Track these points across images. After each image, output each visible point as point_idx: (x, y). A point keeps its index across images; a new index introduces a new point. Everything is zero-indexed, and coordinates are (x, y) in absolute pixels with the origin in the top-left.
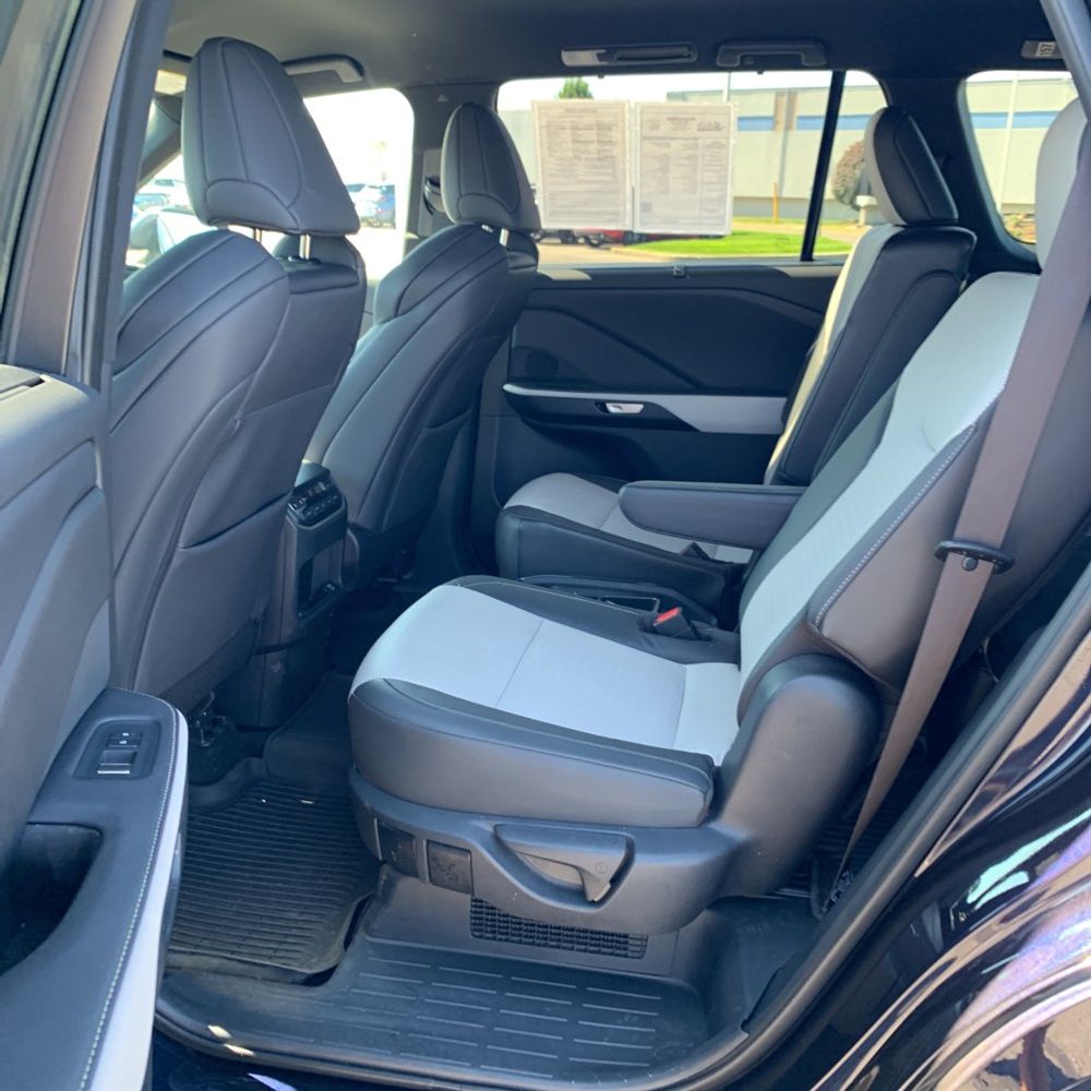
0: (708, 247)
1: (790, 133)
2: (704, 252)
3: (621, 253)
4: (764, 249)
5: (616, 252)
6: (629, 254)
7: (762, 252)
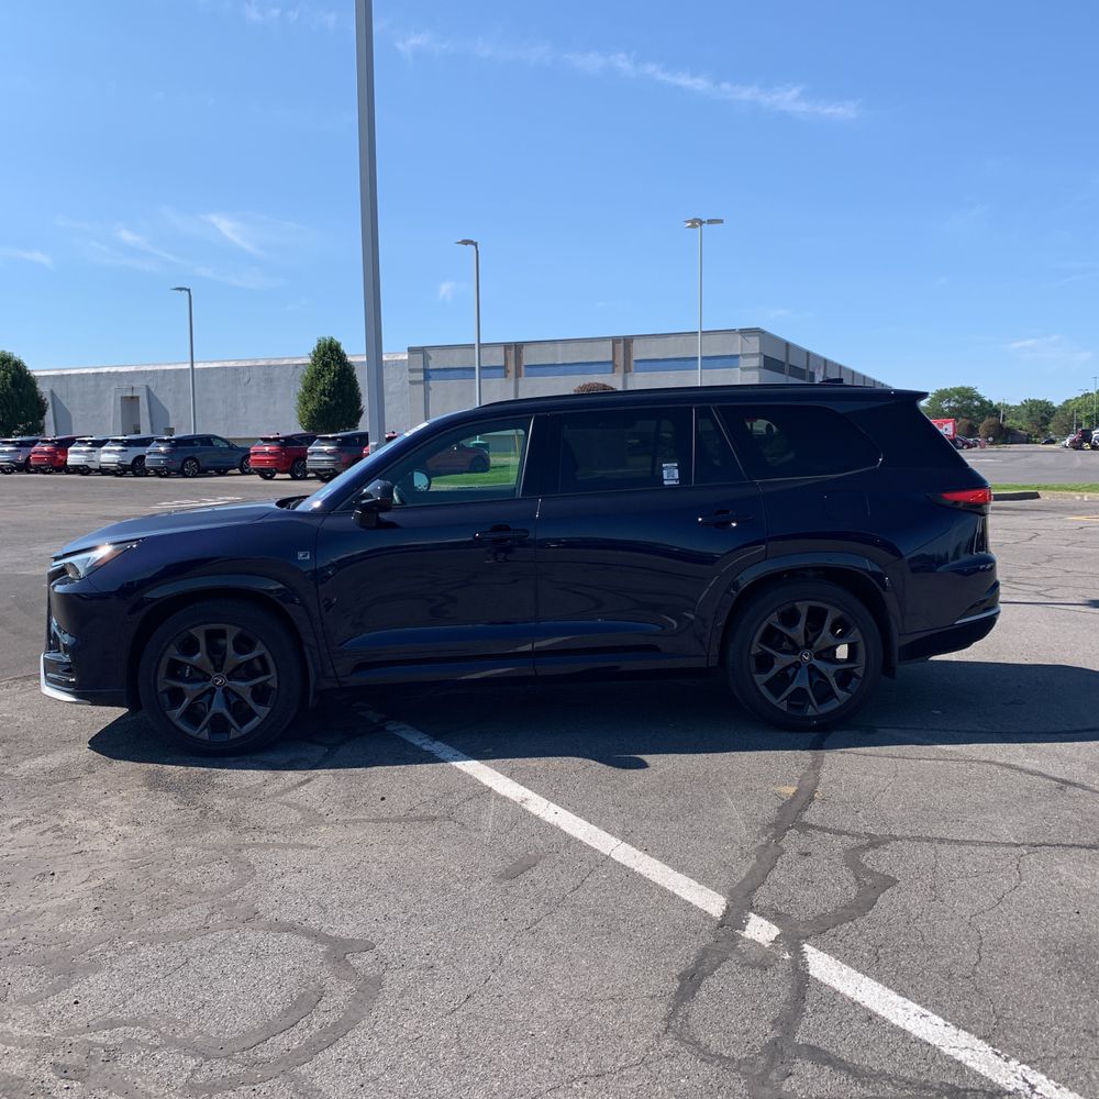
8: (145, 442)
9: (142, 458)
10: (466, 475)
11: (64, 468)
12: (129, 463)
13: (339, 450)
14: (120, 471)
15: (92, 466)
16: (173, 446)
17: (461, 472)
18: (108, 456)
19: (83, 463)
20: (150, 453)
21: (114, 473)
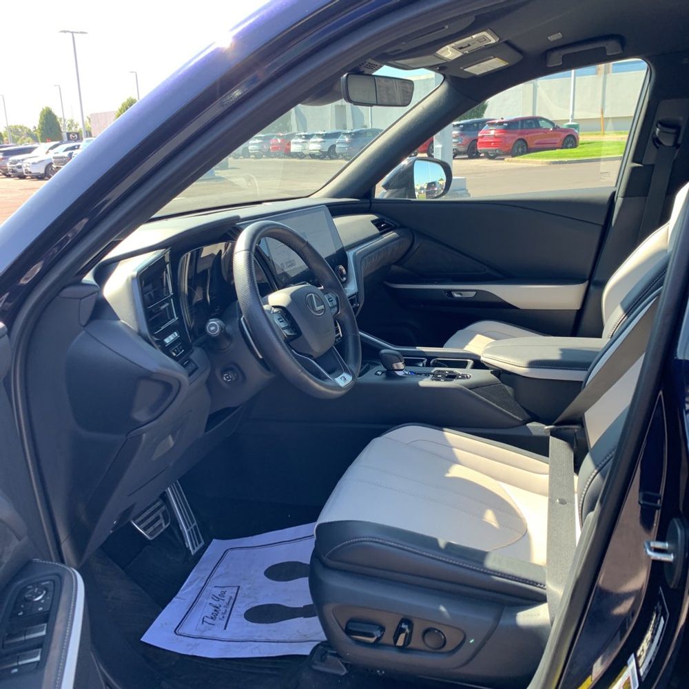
0: (572, 153)
1: (608, 75)
2: (570, 157)
3: (511, 161)
4: (609, 152)
5: (508, 161)
6: (518, 162)
7: (607, 154)
8: (336, 135)
9: (333, 147)
10: (558, 151)
11: (289, 154)
12: (327, 150)
13: (461, 135)
14: (322, 156)
15: (306, 152)
16: (353, 137)
17: (554, 149)
18: (314, 146)
19: (300, 151)
20: (339, 143)
21: (318, 157)
